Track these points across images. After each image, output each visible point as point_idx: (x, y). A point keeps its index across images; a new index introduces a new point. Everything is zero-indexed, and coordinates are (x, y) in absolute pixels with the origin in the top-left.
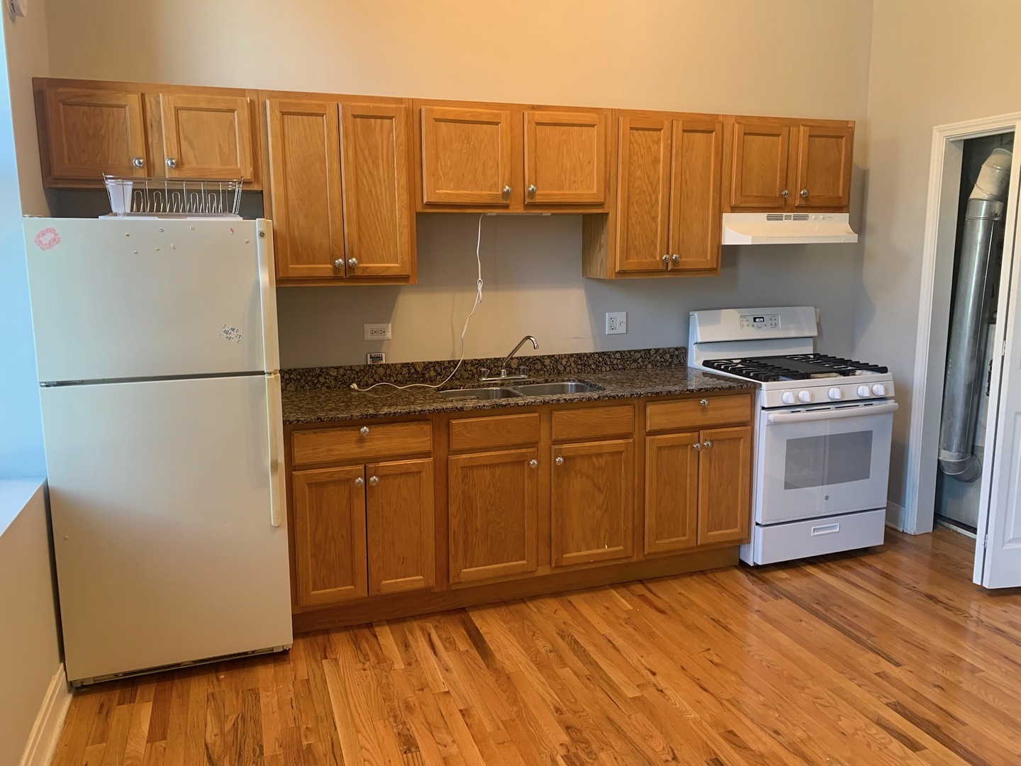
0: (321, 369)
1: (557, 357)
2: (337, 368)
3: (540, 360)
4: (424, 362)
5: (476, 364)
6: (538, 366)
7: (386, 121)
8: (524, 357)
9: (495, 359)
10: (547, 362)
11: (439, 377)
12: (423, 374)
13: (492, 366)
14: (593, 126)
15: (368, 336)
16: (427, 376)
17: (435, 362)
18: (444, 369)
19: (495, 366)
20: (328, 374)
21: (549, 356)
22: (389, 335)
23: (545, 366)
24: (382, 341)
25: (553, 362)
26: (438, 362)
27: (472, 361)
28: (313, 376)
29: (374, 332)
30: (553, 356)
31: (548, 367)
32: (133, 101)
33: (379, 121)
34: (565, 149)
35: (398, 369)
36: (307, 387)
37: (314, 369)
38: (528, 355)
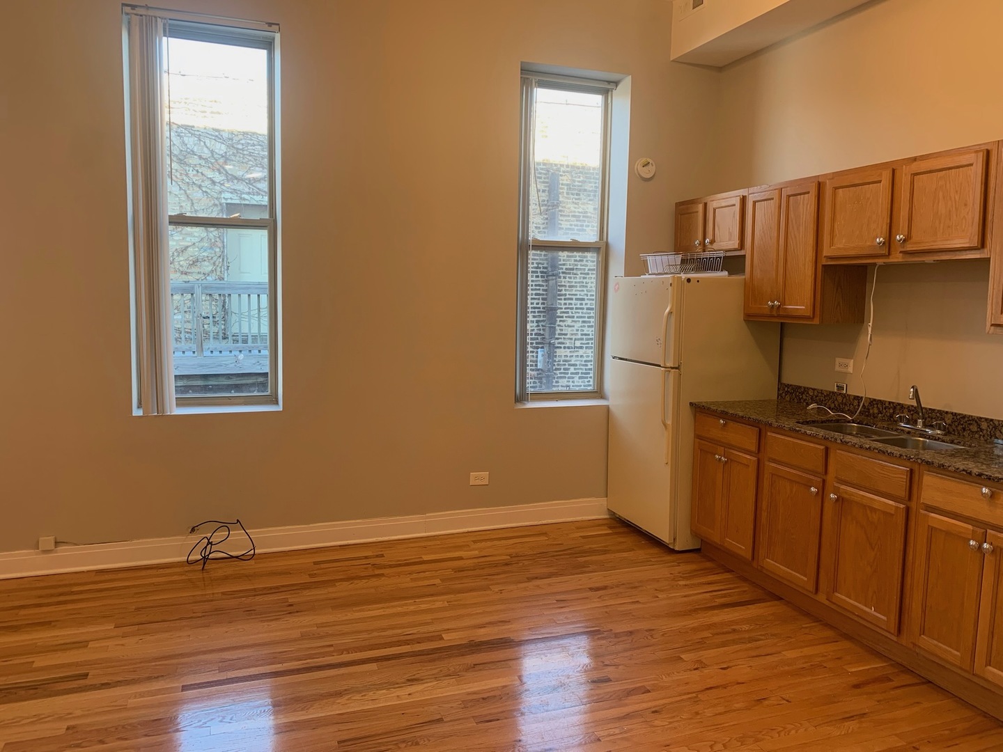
0: (805, 388)
1: (997, 423)
2: (814, 390)
3: (976, 422)
4: (870, 399)
5: (913, 411)
6: (974, 428)
7: (806, 195)
8: (959, 414)
9: (930, 409)
10: (984, 425)
11: (880, 415)
12: (869, 409)
13: (927, 416)
14: (971, 165)
15: (837, 368)
16: (871, 411)
17: (878, 400)
18: (885, 409)
19: (929, 417)
20: (808, 393)
21: (986, 419)
22: (850, 370)
23: (982, 430)
24: (846, 373)
25: (991, 427)
26: (880, 400)
27: (909, 407)
28: (800, 393)
29: (840, 365)
30: (992, 420)
31: (985, 432)
32: (700, 207)
33: (802, 196)
34: (941, 194)
35: (852, 400)
36: (796, 400)
37: (800, 387)
38: (965, 413)
